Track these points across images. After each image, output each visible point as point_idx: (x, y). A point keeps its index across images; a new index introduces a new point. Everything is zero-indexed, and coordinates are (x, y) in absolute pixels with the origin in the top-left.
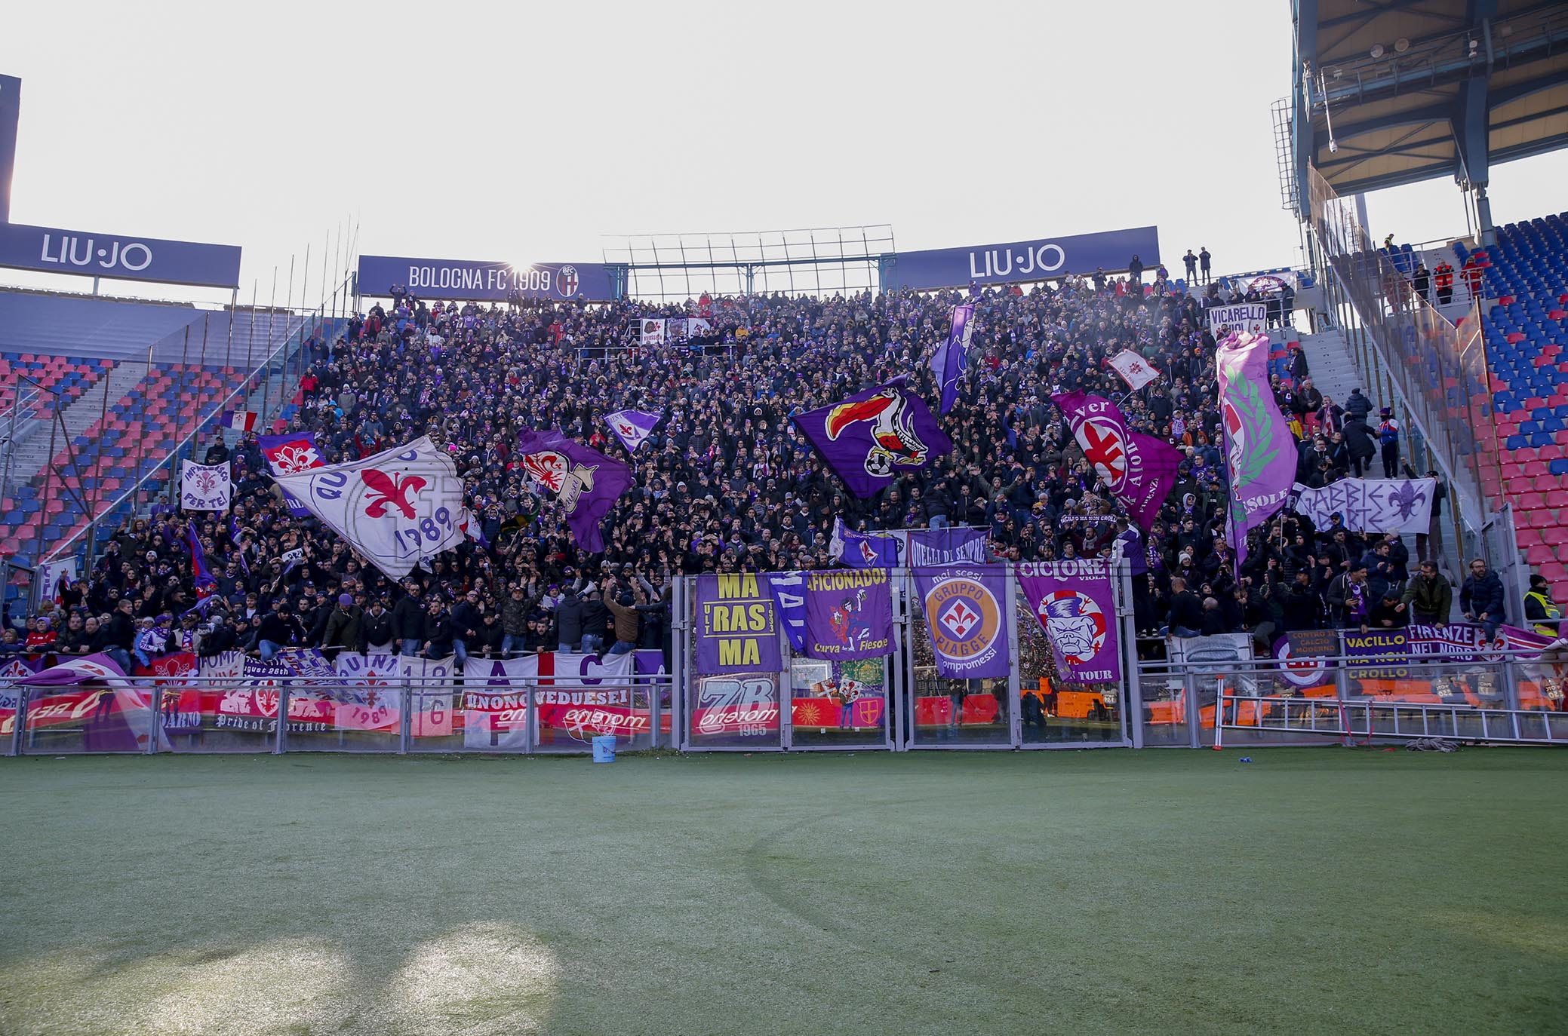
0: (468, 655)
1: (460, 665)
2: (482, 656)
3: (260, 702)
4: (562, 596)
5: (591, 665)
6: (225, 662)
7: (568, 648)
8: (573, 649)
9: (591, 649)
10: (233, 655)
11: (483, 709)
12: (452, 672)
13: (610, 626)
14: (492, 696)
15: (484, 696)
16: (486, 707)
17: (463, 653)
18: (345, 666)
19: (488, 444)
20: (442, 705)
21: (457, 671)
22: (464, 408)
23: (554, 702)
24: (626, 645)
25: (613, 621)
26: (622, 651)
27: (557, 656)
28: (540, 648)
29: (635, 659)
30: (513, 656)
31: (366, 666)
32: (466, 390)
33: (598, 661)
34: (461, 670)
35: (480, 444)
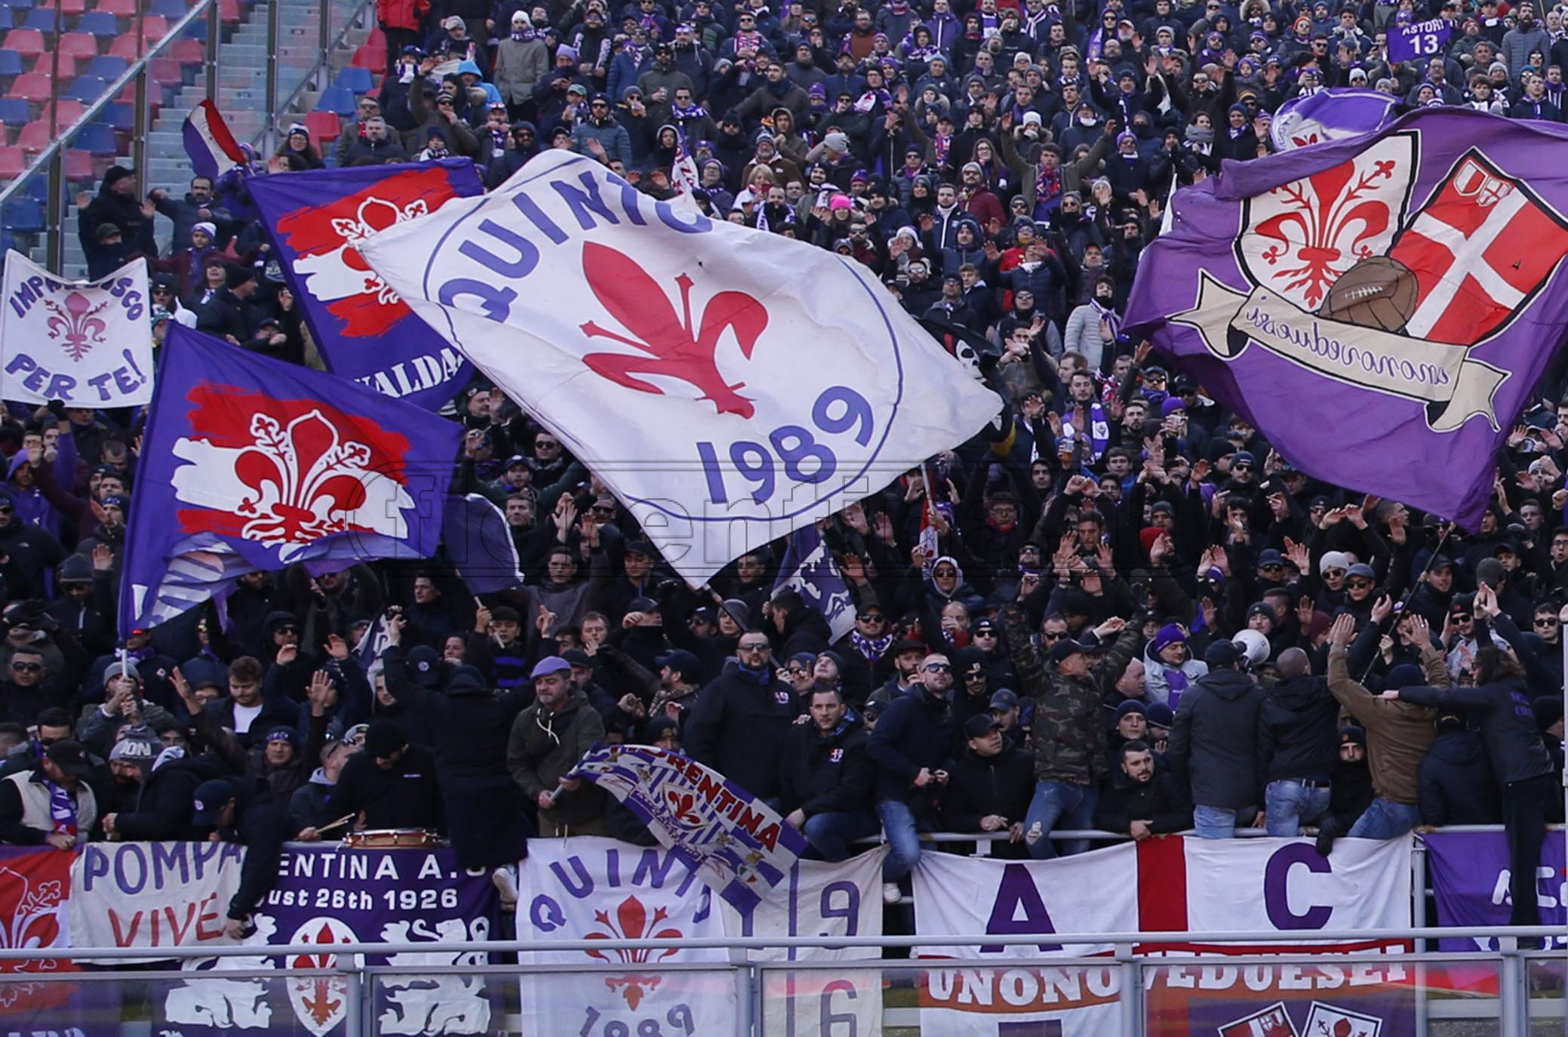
0: (923, 845)
1: (899, 874)
2: (966, 849)
3: (299, 994)
4: (1196, 668)
5: (1298, 874)
6: (173, 876)
7: (1226, 820)
8: (1239, 824)
9: (1292, 824)
10: (200, 859)
11: (974, 1006)
12: (877, 895)
13: (1350, 752)
14: (1000, 970)
15: (976, 968)
16: (985, 999)
17: (908, 841)
18: (551, 887)
19: (945, 192)
20: (852, 995)
21: (893, 893)
22: (865, 88)
23: (1189, 982)
24: (1401, 811)
25: (1359, 738)
26: (1387, 831)
27: (1193, 846)
28: (1139, 827)
29: (1428, 856)
30: (1059, 849)
31: (614, 881)
32: (868, 32)
33: (1318, 860)
34: (906, 889)
35: (920, 192)
